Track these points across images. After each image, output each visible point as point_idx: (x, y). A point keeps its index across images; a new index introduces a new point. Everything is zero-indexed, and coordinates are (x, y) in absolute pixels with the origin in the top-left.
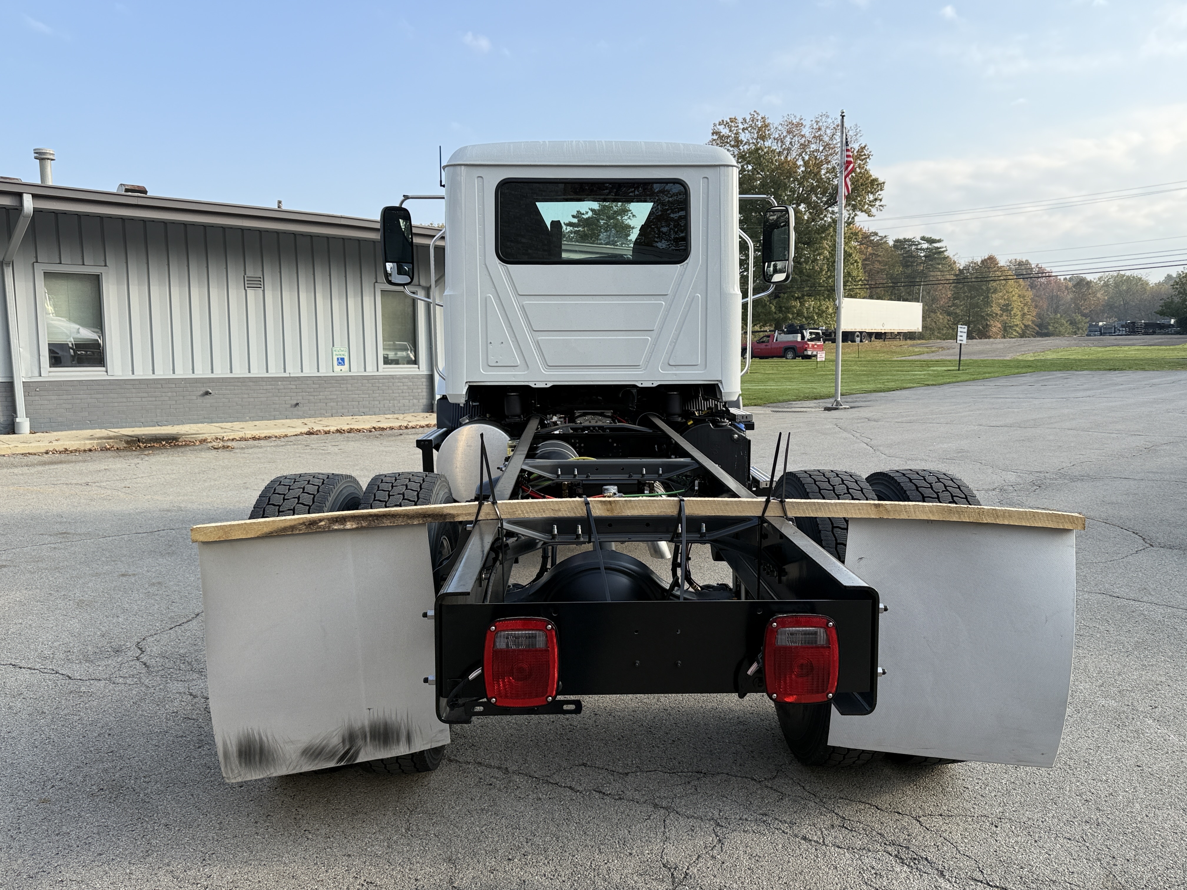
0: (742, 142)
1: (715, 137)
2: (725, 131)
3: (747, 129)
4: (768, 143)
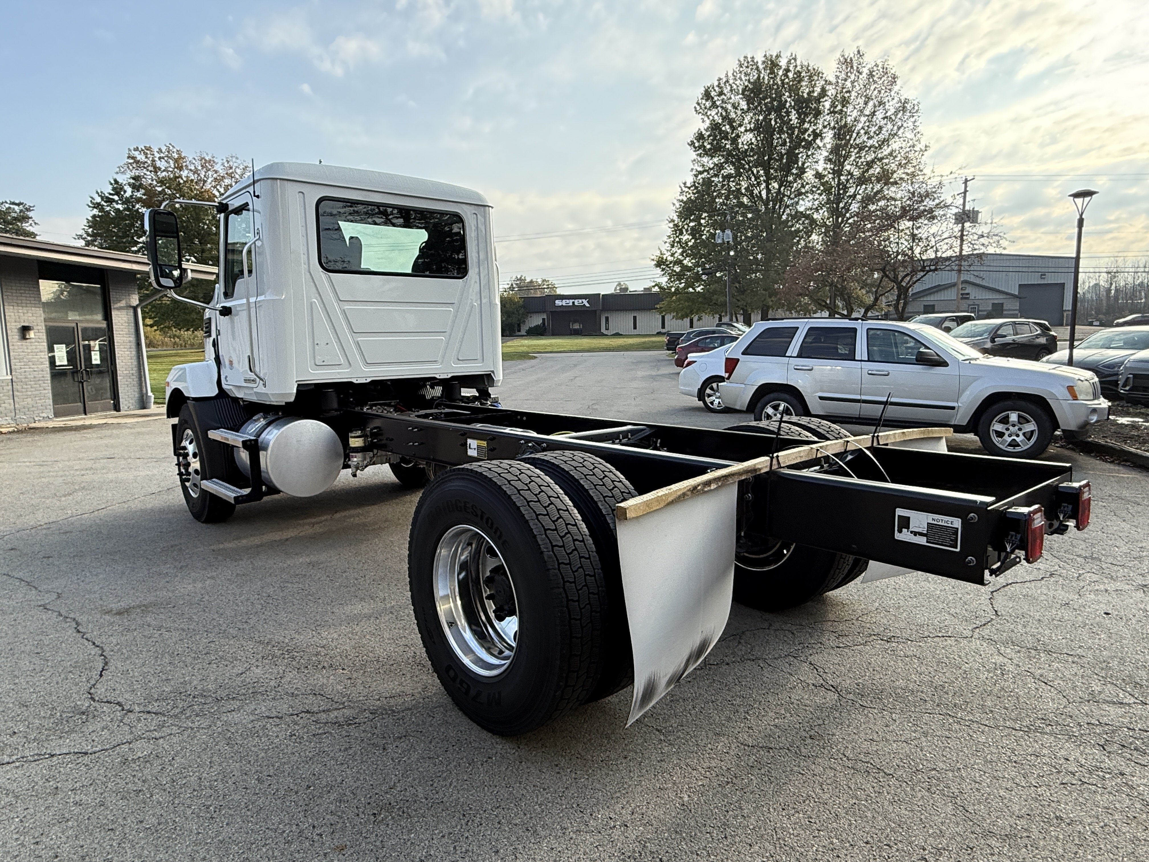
0: (160, 169)
1: (131, 161)
2: (141, 157)
3: (163, 158)
4: (184, 173)
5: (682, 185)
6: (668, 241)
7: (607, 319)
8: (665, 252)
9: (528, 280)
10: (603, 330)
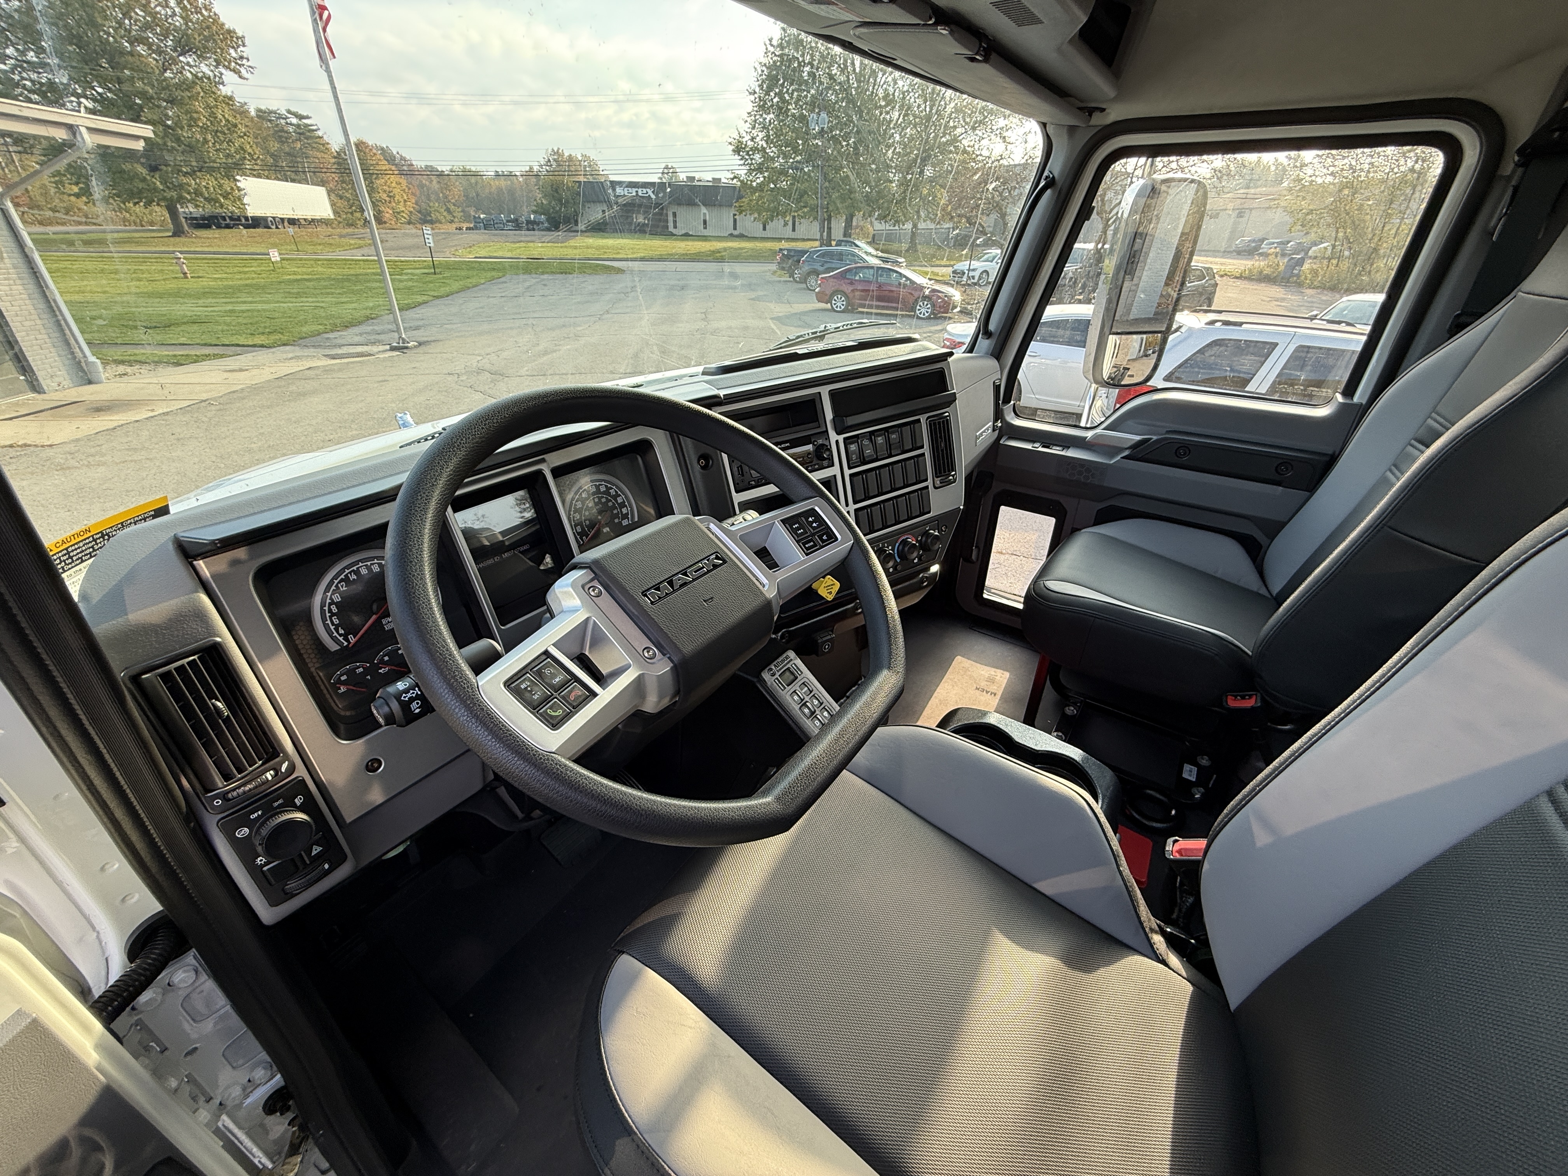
5: (768, 42)
6: (749, 119)
7: (675, 215)
8: (744, 134)
9: (566, 154)
10: (671, 229)
